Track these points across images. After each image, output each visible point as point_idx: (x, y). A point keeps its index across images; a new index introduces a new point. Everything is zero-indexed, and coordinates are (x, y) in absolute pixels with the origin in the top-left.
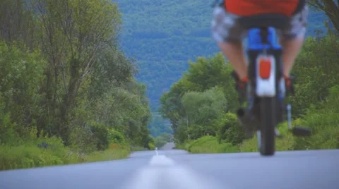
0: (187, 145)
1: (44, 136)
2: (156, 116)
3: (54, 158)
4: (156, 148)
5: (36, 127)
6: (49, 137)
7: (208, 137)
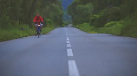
0: (78, 26)
1: (22, 24)
2: (65, 13)
3: (25, 34)
4: (65, 26)
5: (19, 20)
6: (24, 24)
7: (86, 23)
